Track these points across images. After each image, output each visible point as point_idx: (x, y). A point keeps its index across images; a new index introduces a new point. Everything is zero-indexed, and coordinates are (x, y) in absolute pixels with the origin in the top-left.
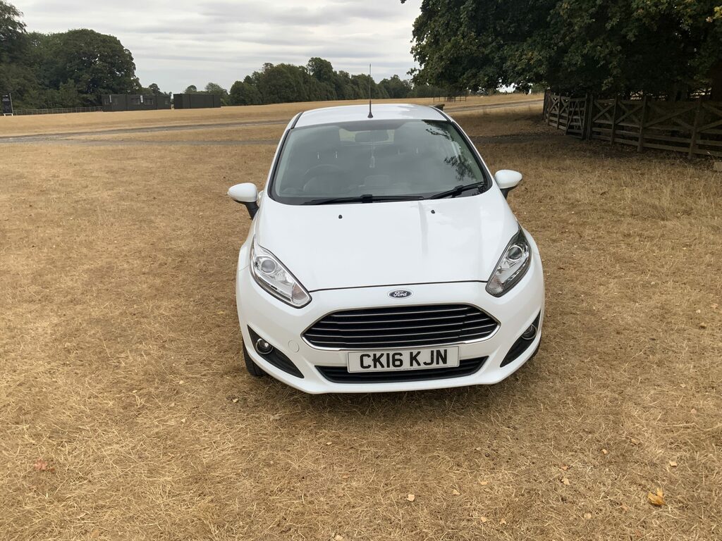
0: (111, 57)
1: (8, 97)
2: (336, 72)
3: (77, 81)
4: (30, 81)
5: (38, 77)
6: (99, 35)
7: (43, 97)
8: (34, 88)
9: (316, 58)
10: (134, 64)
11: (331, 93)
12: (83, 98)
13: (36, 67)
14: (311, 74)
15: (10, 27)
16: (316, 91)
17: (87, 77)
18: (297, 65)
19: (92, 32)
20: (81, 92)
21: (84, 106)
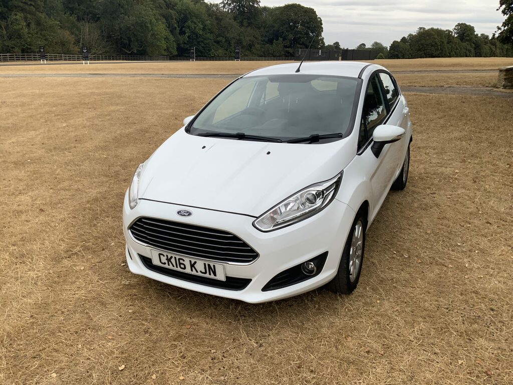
0: (308, 23)
1: (239, 49)
2: (477, 35)
3: (284, 39)
4: (256, 38)
5: (262, 36)
6: (303, 7)
7: (263, 50)
8: (258, 43)
9: (462, 24)
10: (322, 28)
11: (470, 51)
12: (286, 51)
13: (262, 29)
14: (456, 36)
15: (251, 3)
16: (457, 49)
17: (291, 36)
18: (444, 29)
19: (299, 5)
20: (286, 47)
21: (286, 56)
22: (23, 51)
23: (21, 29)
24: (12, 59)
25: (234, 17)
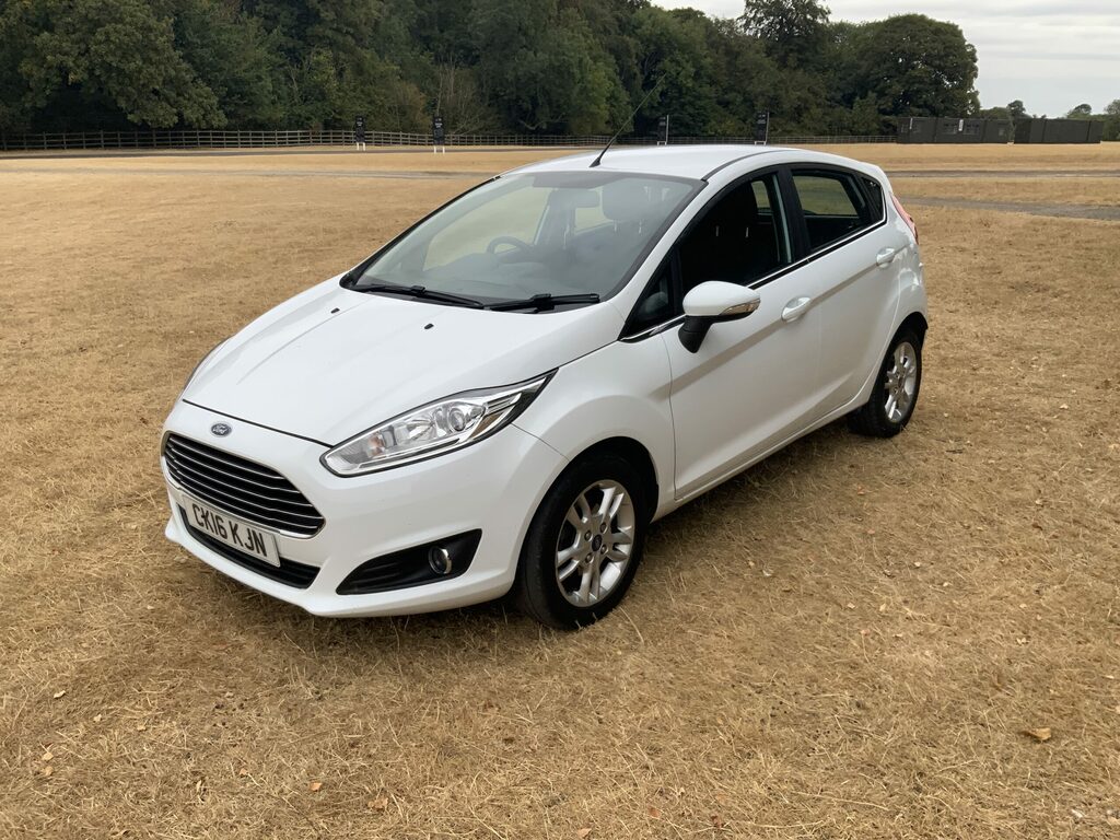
0: (940, 58)
1: (765, 119)
3: (881, 94)
4: (815, 94)
5: (829, 88)
6: (931, 23)
7: (828, 119)
8: (818, 105)
10: (975, 69)
12: (884, 122)
13: (830, 74)
15: (809, 17)
17: (898, 89)
19: (922, 18)
20: (884, 112)
21: (882, 133)
22: (327, 125)
23: (327, 81)
24: (305, 141)
25: (768, 48)
